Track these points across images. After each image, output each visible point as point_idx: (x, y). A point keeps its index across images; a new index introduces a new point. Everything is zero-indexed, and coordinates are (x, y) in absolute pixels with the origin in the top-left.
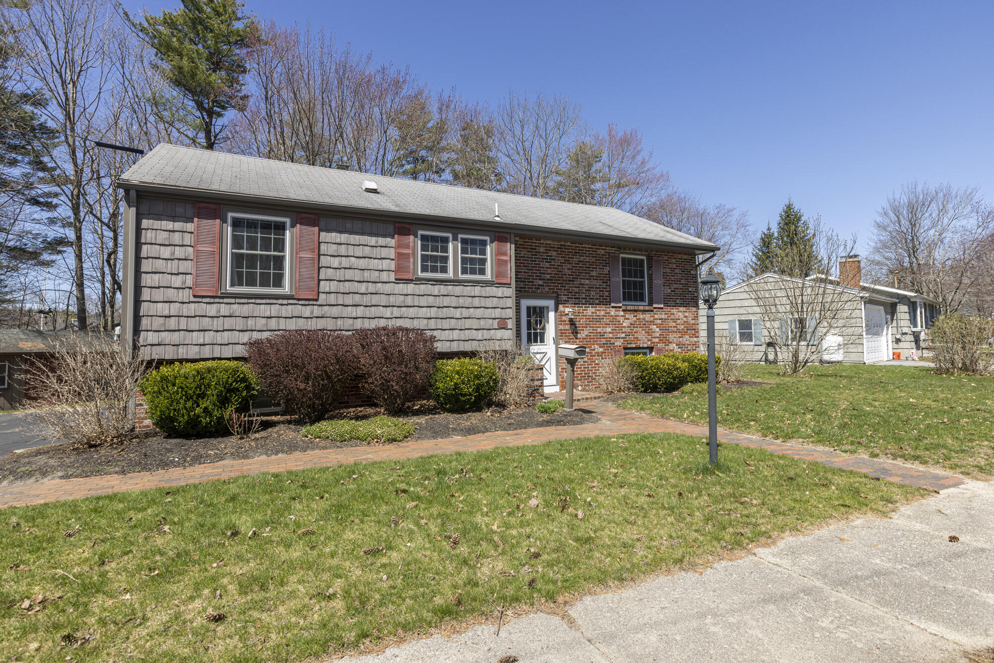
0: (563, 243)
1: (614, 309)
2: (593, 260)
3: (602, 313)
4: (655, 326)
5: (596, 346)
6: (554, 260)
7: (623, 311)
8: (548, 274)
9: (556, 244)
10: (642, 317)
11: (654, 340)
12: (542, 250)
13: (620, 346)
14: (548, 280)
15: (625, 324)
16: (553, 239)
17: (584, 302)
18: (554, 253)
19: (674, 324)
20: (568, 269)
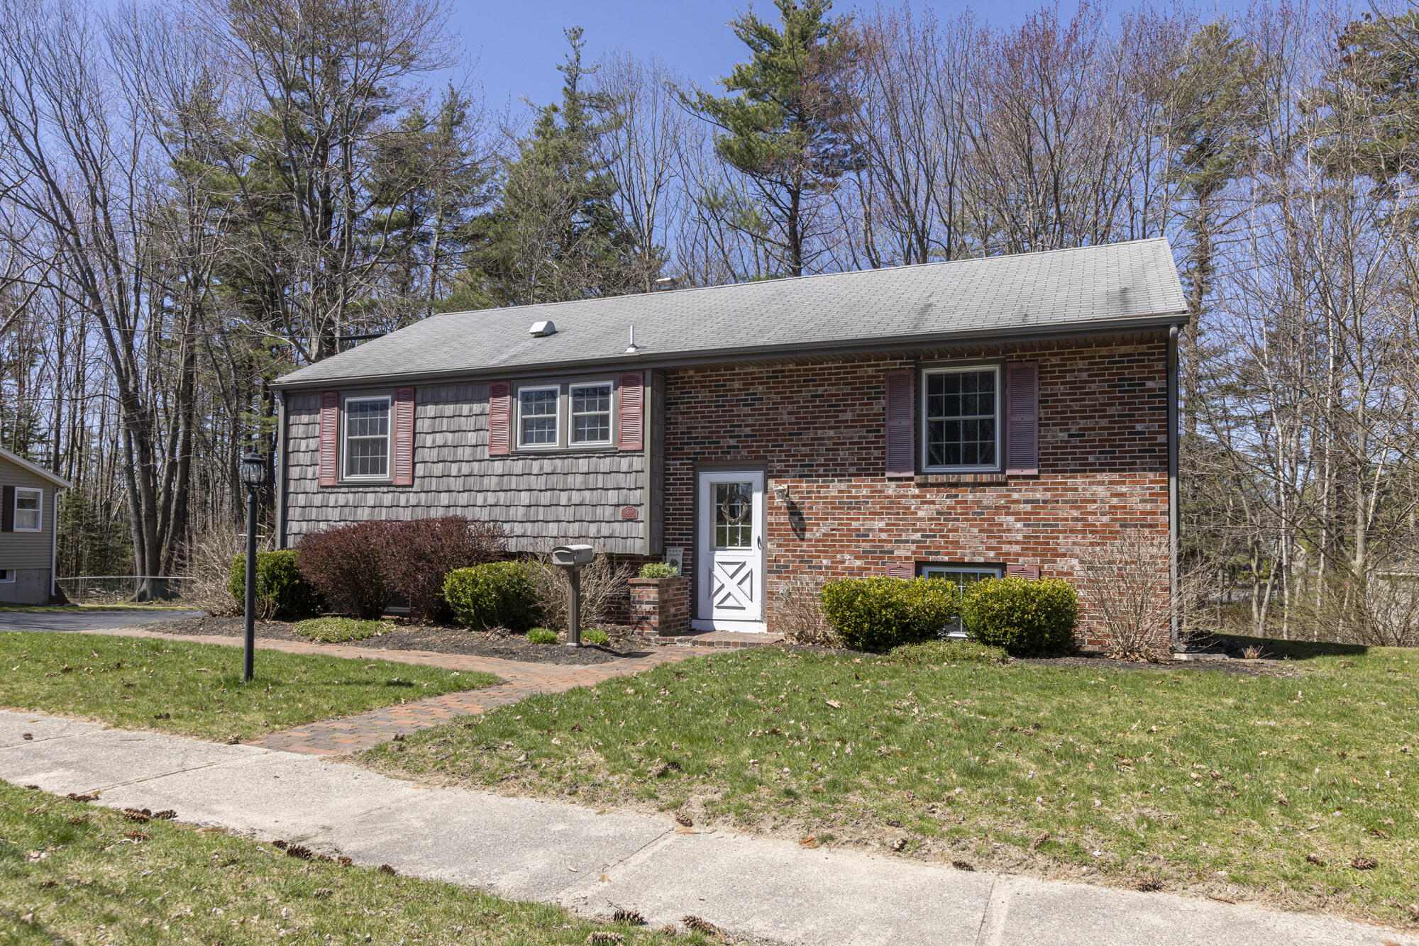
0: (779, 368)
1: (893, 484)
2: (847, 389)
3: (865, 492)
4: (1011, 519)
5: (847, 556)
6: (761, 399)
7: (919, 485)
8: (746, 426)
9: (765, 371)
10: (970, 497)
11: (1005, 548)
12: (737, 385)
13: (907, 558)
14: (746, 436)
15: (921, 514)
16: (760, 365)
17: (821, 471)
18: (761, 388)
19: (1075, 513)
20: (789, 413)
